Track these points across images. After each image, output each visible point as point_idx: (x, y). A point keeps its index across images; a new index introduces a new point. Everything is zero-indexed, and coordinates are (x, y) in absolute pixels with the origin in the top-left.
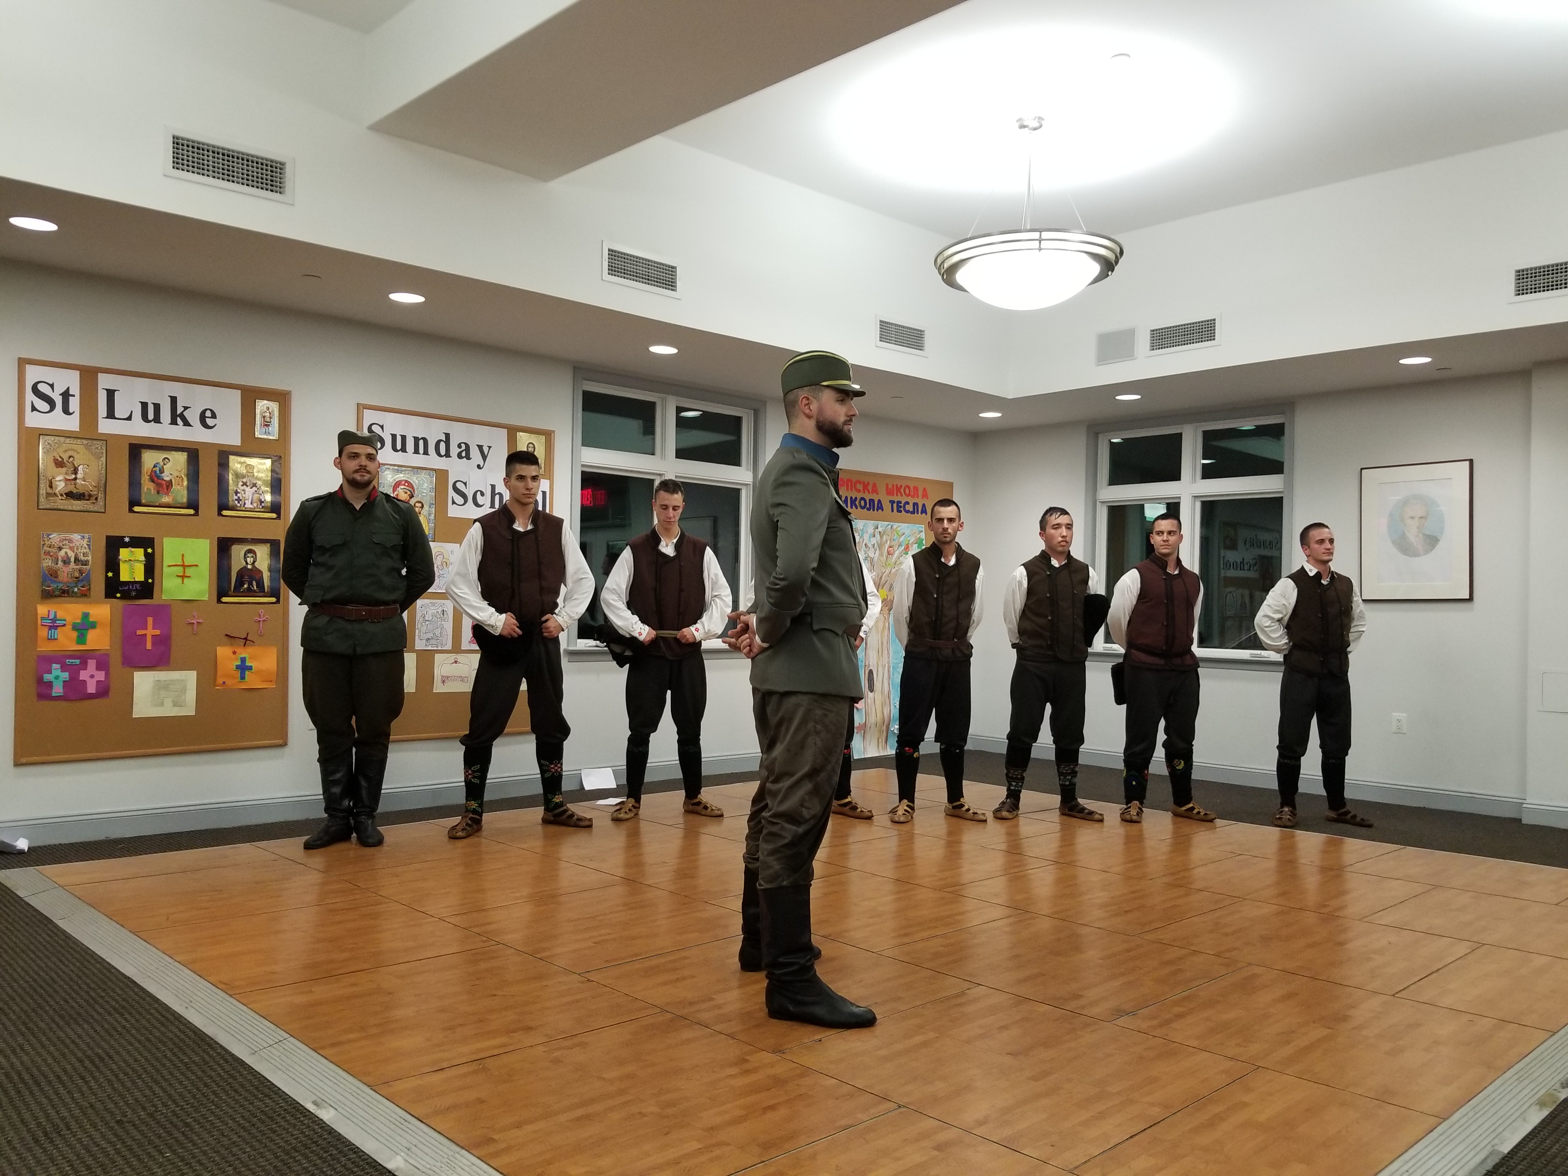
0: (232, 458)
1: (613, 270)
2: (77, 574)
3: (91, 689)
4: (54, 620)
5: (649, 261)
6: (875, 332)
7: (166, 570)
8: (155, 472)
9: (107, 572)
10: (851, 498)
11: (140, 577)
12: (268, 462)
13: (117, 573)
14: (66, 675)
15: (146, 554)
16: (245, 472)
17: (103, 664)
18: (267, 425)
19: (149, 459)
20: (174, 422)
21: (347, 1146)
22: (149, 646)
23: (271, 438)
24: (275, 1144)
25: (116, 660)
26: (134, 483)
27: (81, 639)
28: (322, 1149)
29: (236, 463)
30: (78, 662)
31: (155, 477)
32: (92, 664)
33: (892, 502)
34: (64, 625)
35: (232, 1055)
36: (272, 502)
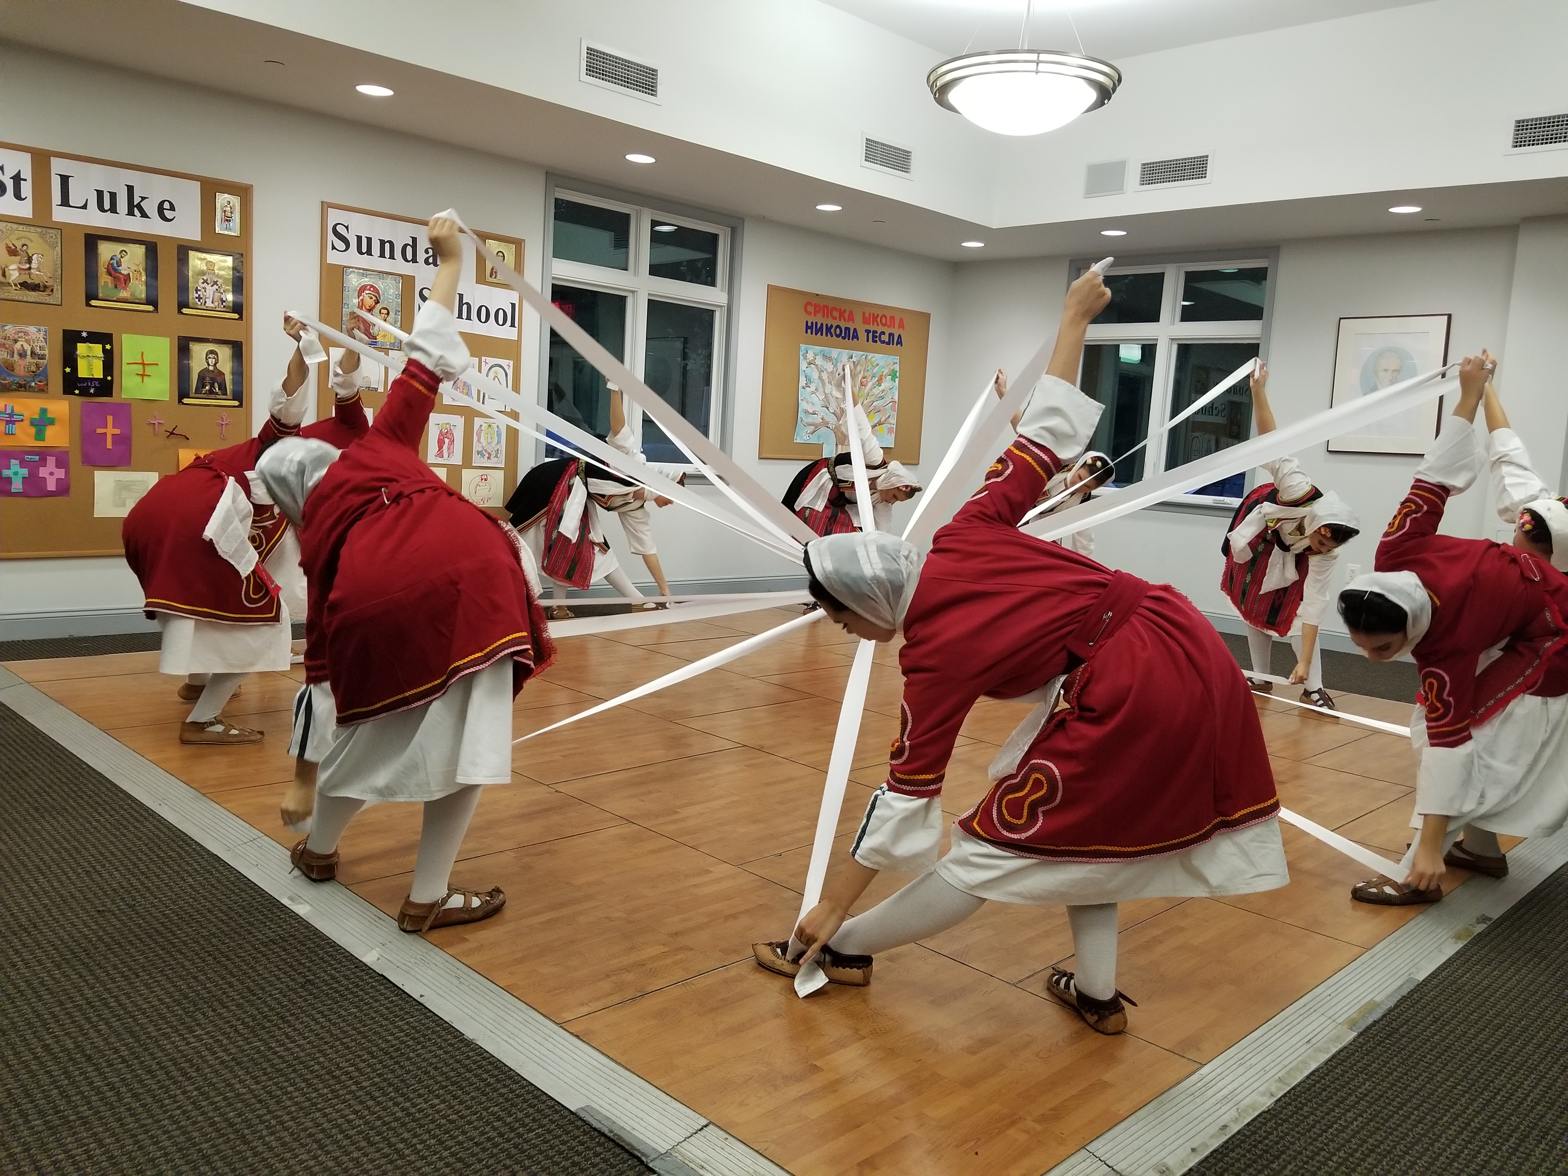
0: (192, 253)
1: (591, 70)
2: (33, 368)
3: (51, 486)
4: (11, 415)
5: (629, 62)
6: (860, 151)
7: (125, 368)
8: (112, 264)
9: (64, 367)
10: (827, 325)
11: (98, 373)
12: (229, 261)
13: (75, 369)
14: (25, 472)
15: (104, 350)
16: (205, 268)
17: (62, 461)
18: (228, 220)
19: (106, 251)
20: (131, 213)
21: (324, 940)
22: (109, 445)
23: (233, 234)
24: (254, 936)
25: (75, 458)
26: (91, 276)
27: (40, 435)
28: (299, 942)
29: (197, 261)
30: (37, 458)
31: (113, 270)
32: (51, 461)
33: (868, 332)
34: (22, 420)
35: (208, 852)
36: (234, 302)
